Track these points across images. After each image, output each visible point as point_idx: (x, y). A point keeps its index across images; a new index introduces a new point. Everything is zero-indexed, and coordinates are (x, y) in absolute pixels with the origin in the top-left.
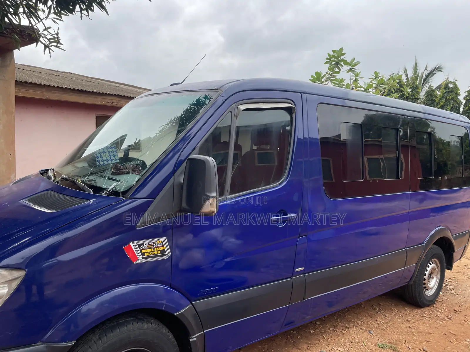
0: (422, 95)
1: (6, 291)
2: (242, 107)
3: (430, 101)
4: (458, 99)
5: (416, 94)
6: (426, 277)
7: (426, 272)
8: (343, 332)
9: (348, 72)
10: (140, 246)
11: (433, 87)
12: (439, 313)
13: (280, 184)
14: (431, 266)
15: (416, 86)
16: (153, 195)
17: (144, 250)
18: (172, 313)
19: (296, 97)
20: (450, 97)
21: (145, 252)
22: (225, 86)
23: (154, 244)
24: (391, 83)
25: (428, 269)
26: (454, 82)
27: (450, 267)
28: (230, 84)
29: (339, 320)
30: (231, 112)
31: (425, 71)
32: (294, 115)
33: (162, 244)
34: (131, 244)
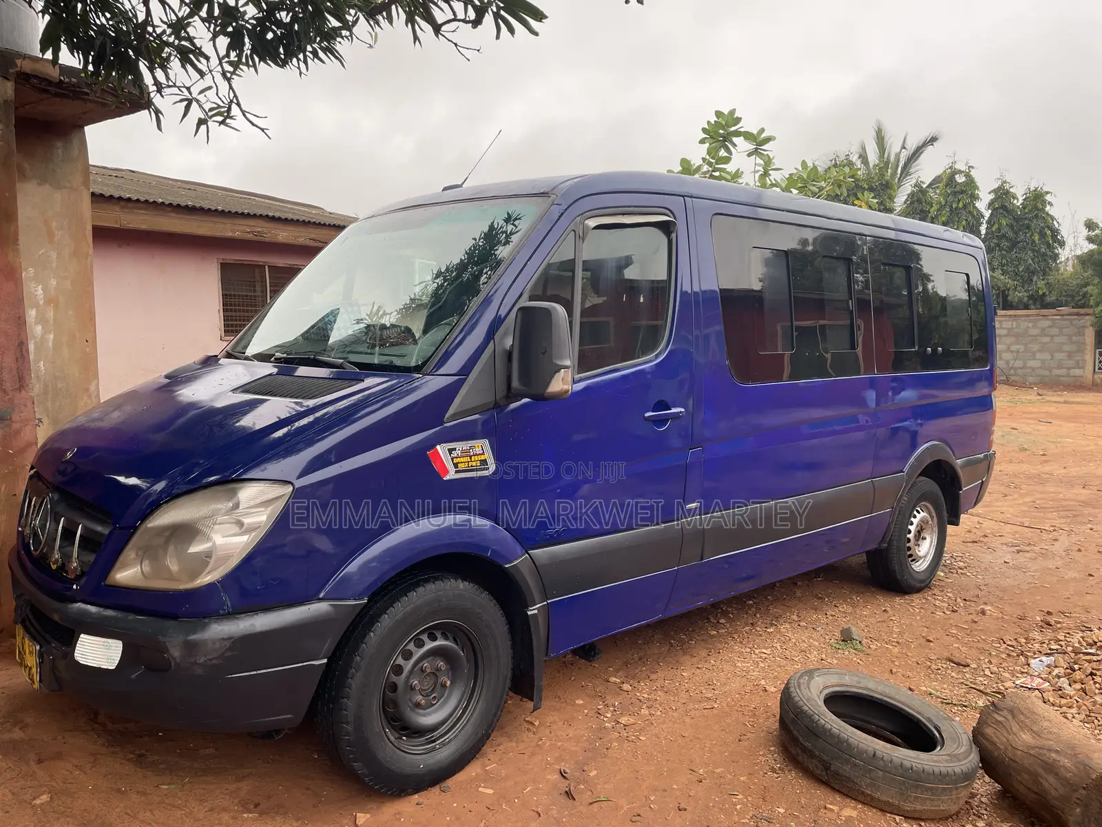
0: (900, 199)
1: (264, 518)
2: (592, 223)
3: (918, 213)
4: (975, 207)
5: (888, 200)
6: (911, 536)
7: (910, 527)
8: (768, 630)
9: (749, 155)
10: (450, 451)
11: (923, 183)
12: (938, 602)
13: (657, 356)
14: (919, 516)
15: (887, 183)
16: (465, 371)
17: (457, 458)
18: (501, 564)
19: (675, 204)
20: (961, 205)
21: (459, 463)
22: (559, 187)
23: (471, 450)
24: (832, 176)
25: (915, 521)
26: (967, 171)
27: (954, 519)
28: (568, 183)
29: (758, 616)
30: (574, 231)
31: (903, 150)
32: (674, 236)
33: (483, 450)
34: (438, 447)
